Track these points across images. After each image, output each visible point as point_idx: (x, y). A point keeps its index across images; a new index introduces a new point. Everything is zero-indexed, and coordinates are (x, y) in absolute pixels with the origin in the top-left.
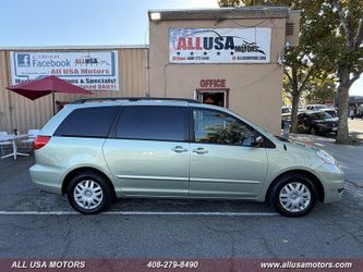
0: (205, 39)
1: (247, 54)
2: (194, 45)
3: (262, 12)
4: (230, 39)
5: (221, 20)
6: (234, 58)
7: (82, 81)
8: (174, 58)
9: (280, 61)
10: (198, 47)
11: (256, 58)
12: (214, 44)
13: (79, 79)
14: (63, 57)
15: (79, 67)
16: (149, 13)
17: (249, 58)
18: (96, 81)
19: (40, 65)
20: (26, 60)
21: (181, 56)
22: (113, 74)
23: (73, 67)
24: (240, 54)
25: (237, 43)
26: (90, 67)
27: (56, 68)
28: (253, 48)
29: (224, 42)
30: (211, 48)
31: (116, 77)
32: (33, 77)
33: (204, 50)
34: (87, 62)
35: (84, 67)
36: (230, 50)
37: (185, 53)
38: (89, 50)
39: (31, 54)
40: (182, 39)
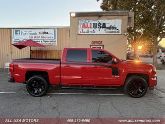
0: (94, 24)
1: (111, 30)
2: (89, 27)
3: (118, 13)
4: (104, 24)
5: (100, 16)
6: (106, 32)
7: (42, 41)
8: (81, 32)
9: (125, 33)
10: (91, 28)
11: (115, 32)
12: (98, 26)
13: (40, 40)
14: (34, 31)
15: (41, 36)
16: (70, 13)
17: (112, 32)
18: (47, 41)
19: (24, 34)
20: (18, 33)
21: (83, 31)
22: (55, 39)
23: (38, 35)
24: (109, 30)
25: (107, 26)
26: (45, 35)
27: (31, 36)
28: (114, 28)
29: (102, 25)
30: (96, 28)
31: (56, 40)
32: (21, 40)
33: (93, 29)
34: (44, 33)
35: (43, 35)
36: (104, 29)
37: (85, 30)
38: (45, 29)
39: (21, 30)
40: (84, 24)
